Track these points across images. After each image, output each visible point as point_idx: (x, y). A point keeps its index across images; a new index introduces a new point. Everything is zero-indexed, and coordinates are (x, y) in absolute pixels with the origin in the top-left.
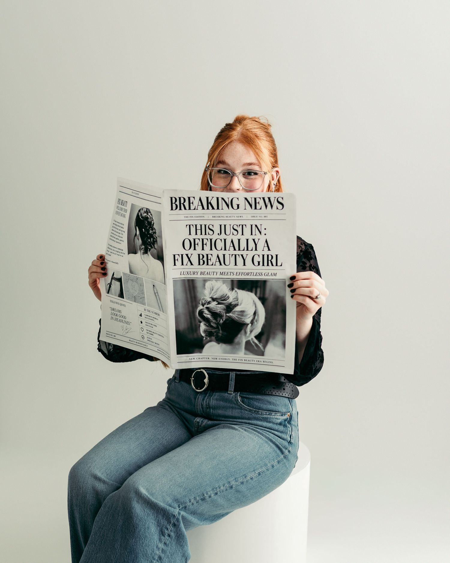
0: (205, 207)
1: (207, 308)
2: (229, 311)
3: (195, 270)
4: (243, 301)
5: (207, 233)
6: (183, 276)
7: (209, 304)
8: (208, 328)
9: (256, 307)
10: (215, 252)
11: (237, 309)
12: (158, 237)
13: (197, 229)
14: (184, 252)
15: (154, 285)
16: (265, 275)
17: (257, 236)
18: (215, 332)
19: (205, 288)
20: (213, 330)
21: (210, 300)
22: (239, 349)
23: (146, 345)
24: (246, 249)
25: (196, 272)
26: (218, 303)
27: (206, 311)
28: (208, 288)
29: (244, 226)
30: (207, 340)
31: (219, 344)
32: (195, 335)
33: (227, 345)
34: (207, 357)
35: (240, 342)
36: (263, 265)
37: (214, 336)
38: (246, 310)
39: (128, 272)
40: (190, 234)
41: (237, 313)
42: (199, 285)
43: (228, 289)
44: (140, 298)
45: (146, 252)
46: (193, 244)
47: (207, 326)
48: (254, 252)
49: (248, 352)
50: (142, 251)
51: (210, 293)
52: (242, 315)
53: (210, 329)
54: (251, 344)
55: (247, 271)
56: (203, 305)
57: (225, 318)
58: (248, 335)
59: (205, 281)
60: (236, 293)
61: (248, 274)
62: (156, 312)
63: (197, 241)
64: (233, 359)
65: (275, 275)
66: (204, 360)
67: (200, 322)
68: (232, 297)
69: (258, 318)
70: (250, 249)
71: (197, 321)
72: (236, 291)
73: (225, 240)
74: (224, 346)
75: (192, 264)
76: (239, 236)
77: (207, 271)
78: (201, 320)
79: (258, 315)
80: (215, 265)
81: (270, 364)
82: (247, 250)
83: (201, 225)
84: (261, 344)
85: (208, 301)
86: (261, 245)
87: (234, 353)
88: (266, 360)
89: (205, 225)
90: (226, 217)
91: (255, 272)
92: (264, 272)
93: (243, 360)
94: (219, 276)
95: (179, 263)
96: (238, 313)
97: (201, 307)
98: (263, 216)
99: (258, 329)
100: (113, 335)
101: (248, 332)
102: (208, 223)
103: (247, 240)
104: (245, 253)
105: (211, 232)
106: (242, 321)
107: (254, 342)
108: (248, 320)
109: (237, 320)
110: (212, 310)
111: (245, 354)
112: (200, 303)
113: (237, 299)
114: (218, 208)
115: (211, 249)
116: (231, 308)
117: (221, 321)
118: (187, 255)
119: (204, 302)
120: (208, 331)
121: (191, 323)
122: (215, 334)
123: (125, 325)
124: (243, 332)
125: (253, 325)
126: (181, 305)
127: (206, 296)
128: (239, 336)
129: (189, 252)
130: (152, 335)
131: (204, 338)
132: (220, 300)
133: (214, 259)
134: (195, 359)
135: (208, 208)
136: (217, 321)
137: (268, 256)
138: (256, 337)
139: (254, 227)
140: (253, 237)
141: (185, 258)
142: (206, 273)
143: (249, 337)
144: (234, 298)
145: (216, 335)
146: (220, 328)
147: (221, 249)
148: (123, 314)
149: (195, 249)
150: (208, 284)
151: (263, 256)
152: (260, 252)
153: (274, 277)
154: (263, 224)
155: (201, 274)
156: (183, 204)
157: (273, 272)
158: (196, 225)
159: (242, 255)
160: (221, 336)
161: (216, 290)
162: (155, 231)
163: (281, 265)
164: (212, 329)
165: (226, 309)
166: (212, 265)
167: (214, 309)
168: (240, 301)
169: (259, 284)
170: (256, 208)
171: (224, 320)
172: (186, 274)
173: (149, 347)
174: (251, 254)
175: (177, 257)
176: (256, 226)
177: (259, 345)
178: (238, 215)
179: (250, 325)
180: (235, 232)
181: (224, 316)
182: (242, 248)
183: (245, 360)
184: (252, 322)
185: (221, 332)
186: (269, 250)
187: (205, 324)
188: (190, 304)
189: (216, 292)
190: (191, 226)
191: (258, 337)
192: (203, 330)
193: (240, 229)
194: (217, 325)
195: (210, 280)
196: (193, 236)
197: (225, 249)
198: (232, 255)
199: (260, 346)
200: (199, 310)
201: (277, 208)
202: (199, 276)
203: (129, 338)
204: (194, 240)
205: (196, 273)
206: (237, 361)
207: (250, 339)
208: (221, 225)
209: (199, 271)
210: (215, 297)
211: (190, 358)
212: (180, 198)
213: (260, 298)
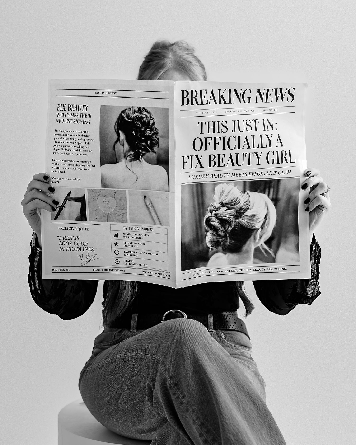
0: (218, 102)
1: (215, 215)
2: (239, 216)
3: (205, 173)
4: (254, 205)
5: (220, 131)
6: (191, 181)
7: (218, 210)
8: (215, 237)
9: (267, 209)
10: (227, 152)
11: (248, 213)
12: (160, 139)
13: (210, 127)
14: (194, 153)
15: (145, 196)
16: (280, 173)
17: (270, 132)
18: (222, 241)
19: (214, 193)
20: (220, 240)
21: (219, 205)
22: (247, 258)
23: (122, 270)
24: (260, 146)
25: (206, 175)
26: (227, 208)
27: (214, 219)
28: (218, 192)
29: (257, 121)
30: (213, 251)
31: (225, 254)
32: (201, 247)
33: (234, 254)
34: (212, 270)
35: (249, 249)
36: (278, 163)
37: (220, 246)
38: (257, 214)
39: (99, 186)
40: (202, 133)
41: (247, 218)
42: (208, 189)
43: (240, 192)
44: (118, 215)
45: (136, 157)
46: (204, 144)
47: (214, 235)
48: (268, 149)
49: (257, 260)
50: (129, 158)
51: (220, 198)
52: (253, 220)
53: (217, 239)
54: (261, 251)
55: (261, 171)
56: (211, 212)
57: (234, 224)
58: (257, 241)
59: (215, 184)
60: (248, 195)
61: (261, 174)
62: (145, 227)
63: (209, 140)
64: (241, 270)
65: (290, 172)
66: (208, 274)
67: (207, 231)
68: (243, 200)
69: (269, 221)
70: (264, 145)
71: (204, 231)
72: (248, 194)
73: (239, 137)
74: (231, 256)
75: (201, 166)
76: (253, 132)
77: (218, 173)
78: (208, 229)
79: (269, 218)
80: (227, 166)
81: (283, 270)
82: (262, 147)
83: (214, 122)
84: (271, 250)
85: (217, 207)
86: (274, 140)
87: (242, 263)
88: (278, 267)
89: (218, 122)
90: (239, 111)
91: (269, 170)
92: (278, 170)
93: (252, 270)
94: (230, 178)
95: (188, 166)
96: (249, 218)
97: (208, 215)
98: (273, 110)
99: (268, 234)
100: (65, 268)
101: (258, 238)
102: (221, 119)
103: (261, 136)
104: (259, 151)
105: (224, 129)
106: (252, 226)
107: (263, 248)
108: (258, 225)
109: (247, 226)
110: (221, 217)
111: (254, 263)
112: (207, 210)
113: (248, 202)
114: (230, 103)
115: (224, 149)
116: (242, 213)
117: (230, 229)
118: (197, 156)
119: (212, 208)
120: (215, 241)
121: (197, 234)
122: (222, 243)
123: (85, 253)
124: (252, 237)
125: (263, 229)
126: (187, 213)
127: (215, 202)
128: (248, 242)
129: (199, 153)
130: (135, 255)
131: (210, 249)
132: (230, 205)
133: (226, 159)
134: (200, 274)
135: (220, 103)
136: (225, 229)
137: (282, 152)
138: (266, 243)
139: (266, 121)
140: (266, 132)
141: (195, 160)
142: (216, 176)
143: (258, 243)
144: (245, 201)
145: (223, 245)
146: (228, 236)
147: (235, 148)
148: (82, 239)
149: (206, 149)
150: (218, 188)
151: (277, 152)
152: (274, 148)
153: (288, 175)
154: (274, 118)
155: (212, 177)
156: (195, 98)
157: (287, 169)
158: (209, 122)
159: (256, 153)
160: (229, 245)
161: (226, 194)
162: (157, 131)
163: (295, 162)
164: (219, 238)
165: (236, 214)
166: (224, 166)
167: (223, 216)
168: (251, 204)
169: (272, 184)
170: (267, 101)
171: (233, 227)
172: (195, 178)
173: (127, 270)
174: (265, 151)
175: (186, 158)
176: (267, 120)
177: (269, 251)
178: (249, 109)
179: (260, 229)
180: (249, 128)
181: (234, 222)
182: (256, 146)
183: (254, 270)
184: (262, 227)
185: (228, 240)
186: (282, 146)
187: (212, 234)
188: (197, 212)
189: (226, 196)
190: (204, 123)
191: (268, 242)
192: (210, 240)
193: (253, 125)
194: (225, 233)
195: (220, 183)
196: (205, 134)
197: (239, 148)
198: (246, 154)
199: (271, 252)
200: (206, 218)
201: (288, 101)
202: (209, 179)
203: (93, 267)
204: (206, 139)
205: (206, 177)
206: (246, 272)
207: (259, 245)
208: (234, 121)
209: (210, 173)
210: (224, 202)
211: (195, 273)
212: (192, 91)
213: (272, 200)
